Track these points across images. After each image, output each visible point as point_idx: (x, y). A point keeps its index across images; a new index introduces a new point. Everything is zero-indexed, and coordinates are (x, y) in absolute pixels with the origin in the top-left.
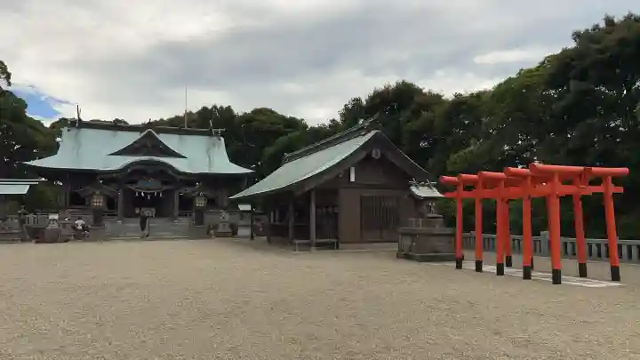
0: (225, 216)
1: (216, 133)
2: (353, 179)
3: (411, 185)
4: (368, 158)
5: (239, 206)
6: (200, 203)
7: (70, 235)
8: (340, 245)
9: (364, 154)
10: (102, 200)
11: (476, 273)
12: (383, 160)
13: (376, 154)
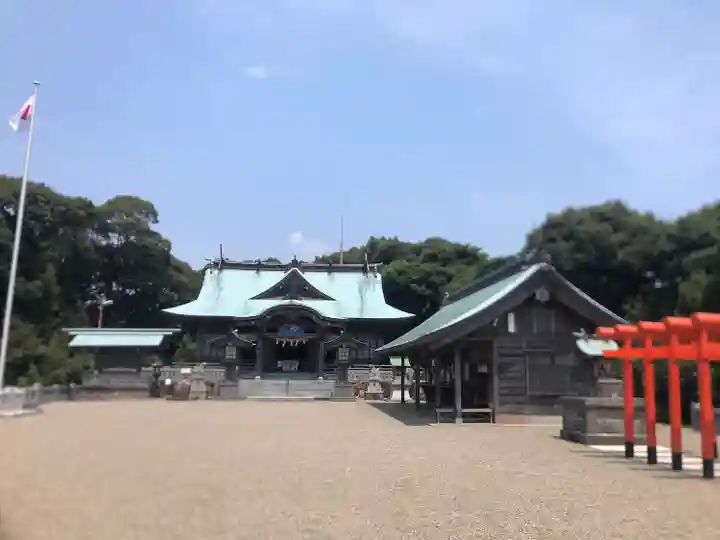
0: (376, 373)
1: (372, 268)
2: (512, 328)
3: (577, 338)
4: (531, 301)
5: (392, 360)
6: (343, 355)
7: (202, 392)
8: (497, 418)
9: (524, 296)
10: (234, 353)
11: (648, 466)
12: (552, 304)
13: (542, 295)
